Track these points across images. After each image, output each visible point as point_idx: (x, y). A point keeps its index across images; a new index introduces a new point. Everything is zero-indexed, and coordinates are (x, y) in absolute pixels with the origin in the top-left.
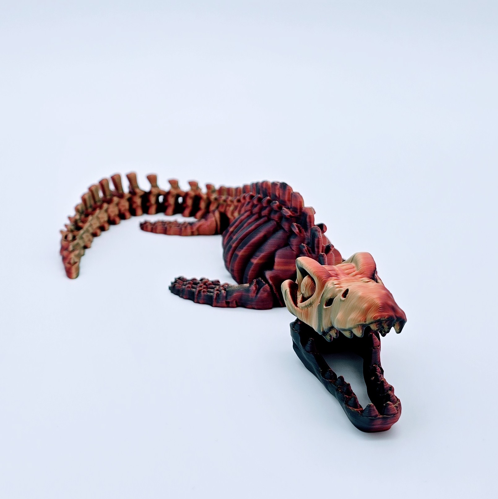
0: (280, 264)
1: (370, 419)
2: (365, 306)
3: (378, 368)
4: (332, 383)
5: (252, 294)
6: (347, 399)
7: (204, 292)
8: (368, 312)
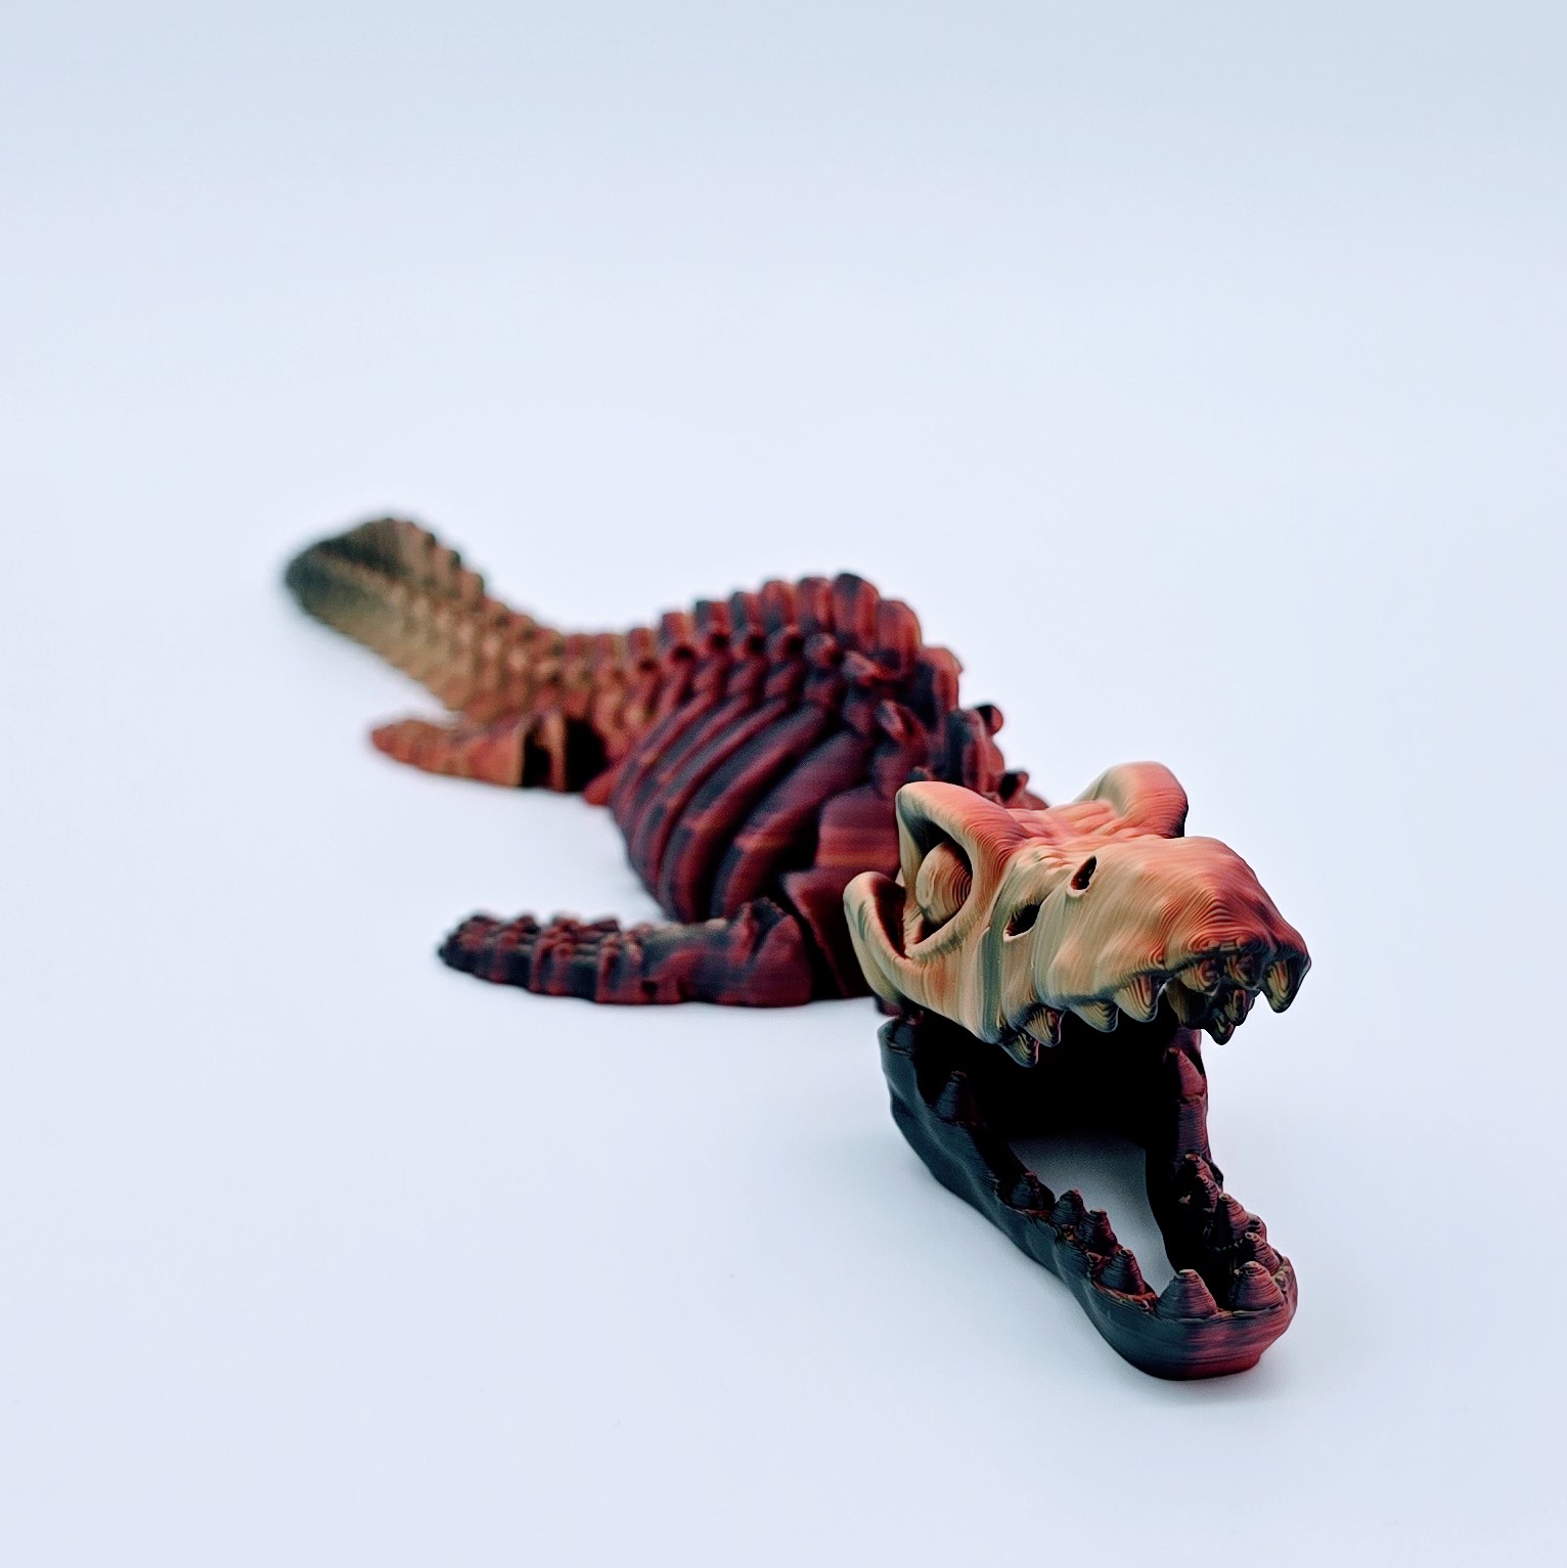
0: (836, 846)
1: (1185, 1324)
2: (1161, 903)
3: (1202, 1163)
4: (1040, 1218)
5: (736, 954)
6: (1096, 1265)
7: (564, 952)
8: (1174, 926)
